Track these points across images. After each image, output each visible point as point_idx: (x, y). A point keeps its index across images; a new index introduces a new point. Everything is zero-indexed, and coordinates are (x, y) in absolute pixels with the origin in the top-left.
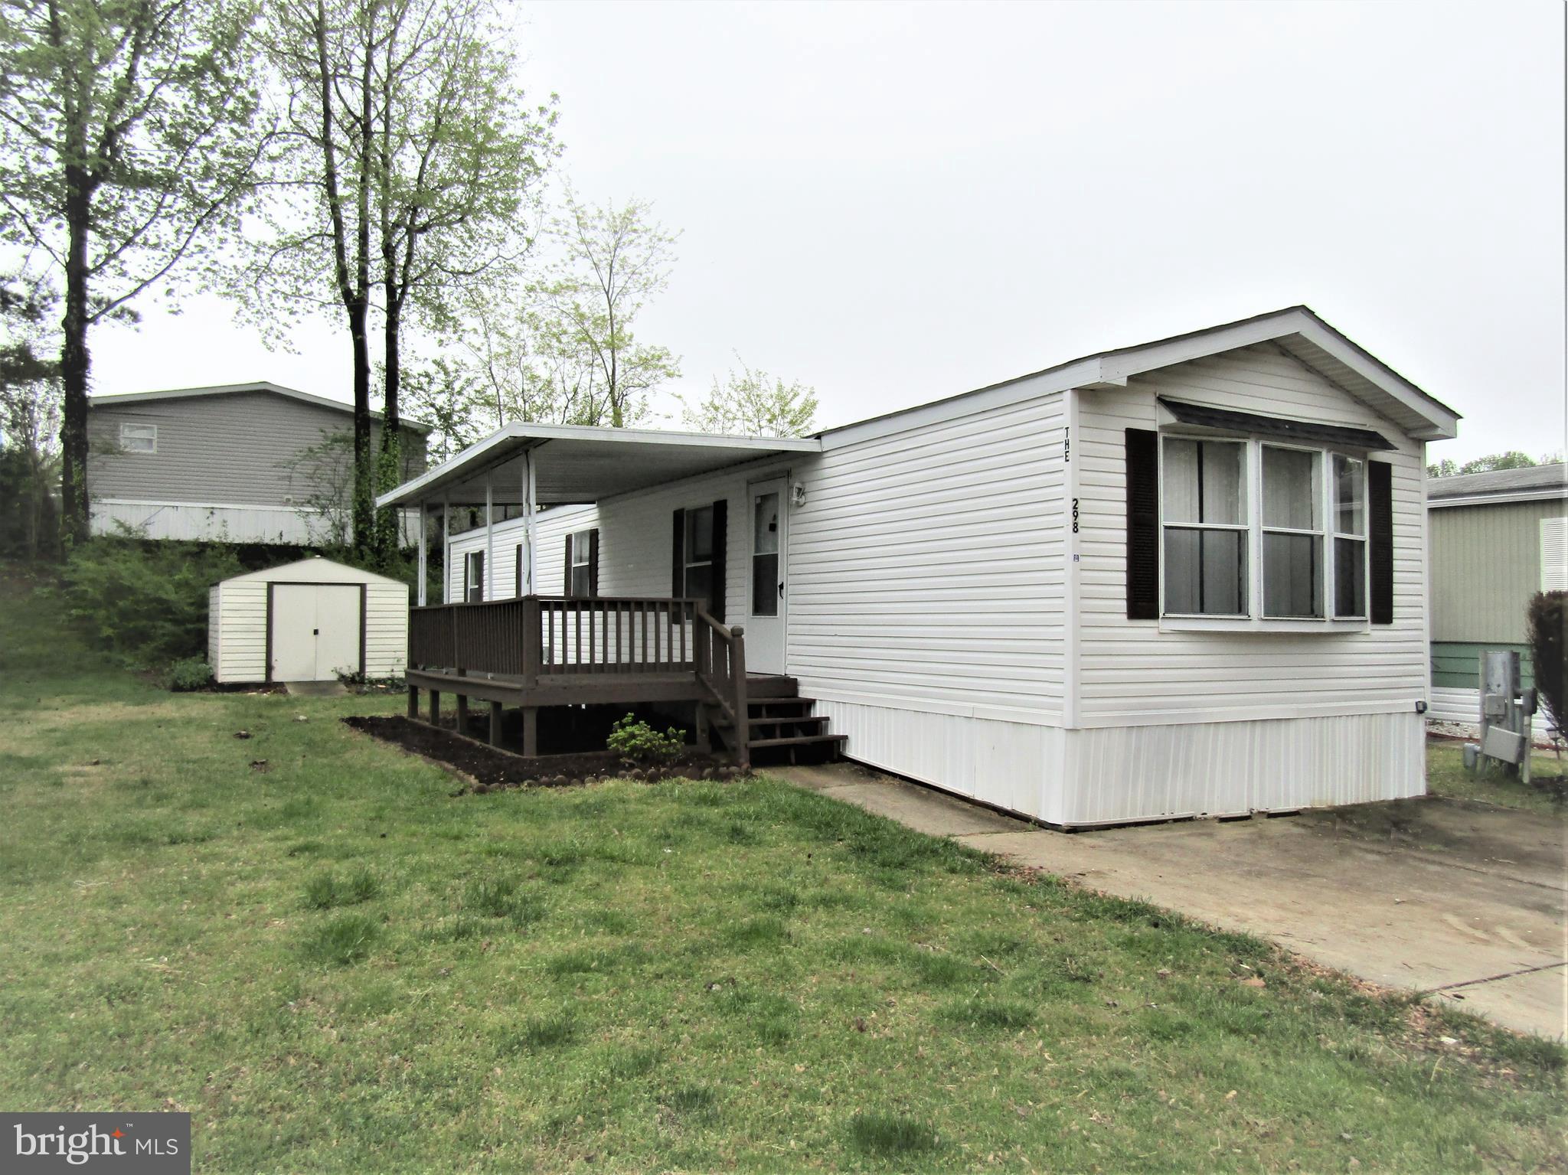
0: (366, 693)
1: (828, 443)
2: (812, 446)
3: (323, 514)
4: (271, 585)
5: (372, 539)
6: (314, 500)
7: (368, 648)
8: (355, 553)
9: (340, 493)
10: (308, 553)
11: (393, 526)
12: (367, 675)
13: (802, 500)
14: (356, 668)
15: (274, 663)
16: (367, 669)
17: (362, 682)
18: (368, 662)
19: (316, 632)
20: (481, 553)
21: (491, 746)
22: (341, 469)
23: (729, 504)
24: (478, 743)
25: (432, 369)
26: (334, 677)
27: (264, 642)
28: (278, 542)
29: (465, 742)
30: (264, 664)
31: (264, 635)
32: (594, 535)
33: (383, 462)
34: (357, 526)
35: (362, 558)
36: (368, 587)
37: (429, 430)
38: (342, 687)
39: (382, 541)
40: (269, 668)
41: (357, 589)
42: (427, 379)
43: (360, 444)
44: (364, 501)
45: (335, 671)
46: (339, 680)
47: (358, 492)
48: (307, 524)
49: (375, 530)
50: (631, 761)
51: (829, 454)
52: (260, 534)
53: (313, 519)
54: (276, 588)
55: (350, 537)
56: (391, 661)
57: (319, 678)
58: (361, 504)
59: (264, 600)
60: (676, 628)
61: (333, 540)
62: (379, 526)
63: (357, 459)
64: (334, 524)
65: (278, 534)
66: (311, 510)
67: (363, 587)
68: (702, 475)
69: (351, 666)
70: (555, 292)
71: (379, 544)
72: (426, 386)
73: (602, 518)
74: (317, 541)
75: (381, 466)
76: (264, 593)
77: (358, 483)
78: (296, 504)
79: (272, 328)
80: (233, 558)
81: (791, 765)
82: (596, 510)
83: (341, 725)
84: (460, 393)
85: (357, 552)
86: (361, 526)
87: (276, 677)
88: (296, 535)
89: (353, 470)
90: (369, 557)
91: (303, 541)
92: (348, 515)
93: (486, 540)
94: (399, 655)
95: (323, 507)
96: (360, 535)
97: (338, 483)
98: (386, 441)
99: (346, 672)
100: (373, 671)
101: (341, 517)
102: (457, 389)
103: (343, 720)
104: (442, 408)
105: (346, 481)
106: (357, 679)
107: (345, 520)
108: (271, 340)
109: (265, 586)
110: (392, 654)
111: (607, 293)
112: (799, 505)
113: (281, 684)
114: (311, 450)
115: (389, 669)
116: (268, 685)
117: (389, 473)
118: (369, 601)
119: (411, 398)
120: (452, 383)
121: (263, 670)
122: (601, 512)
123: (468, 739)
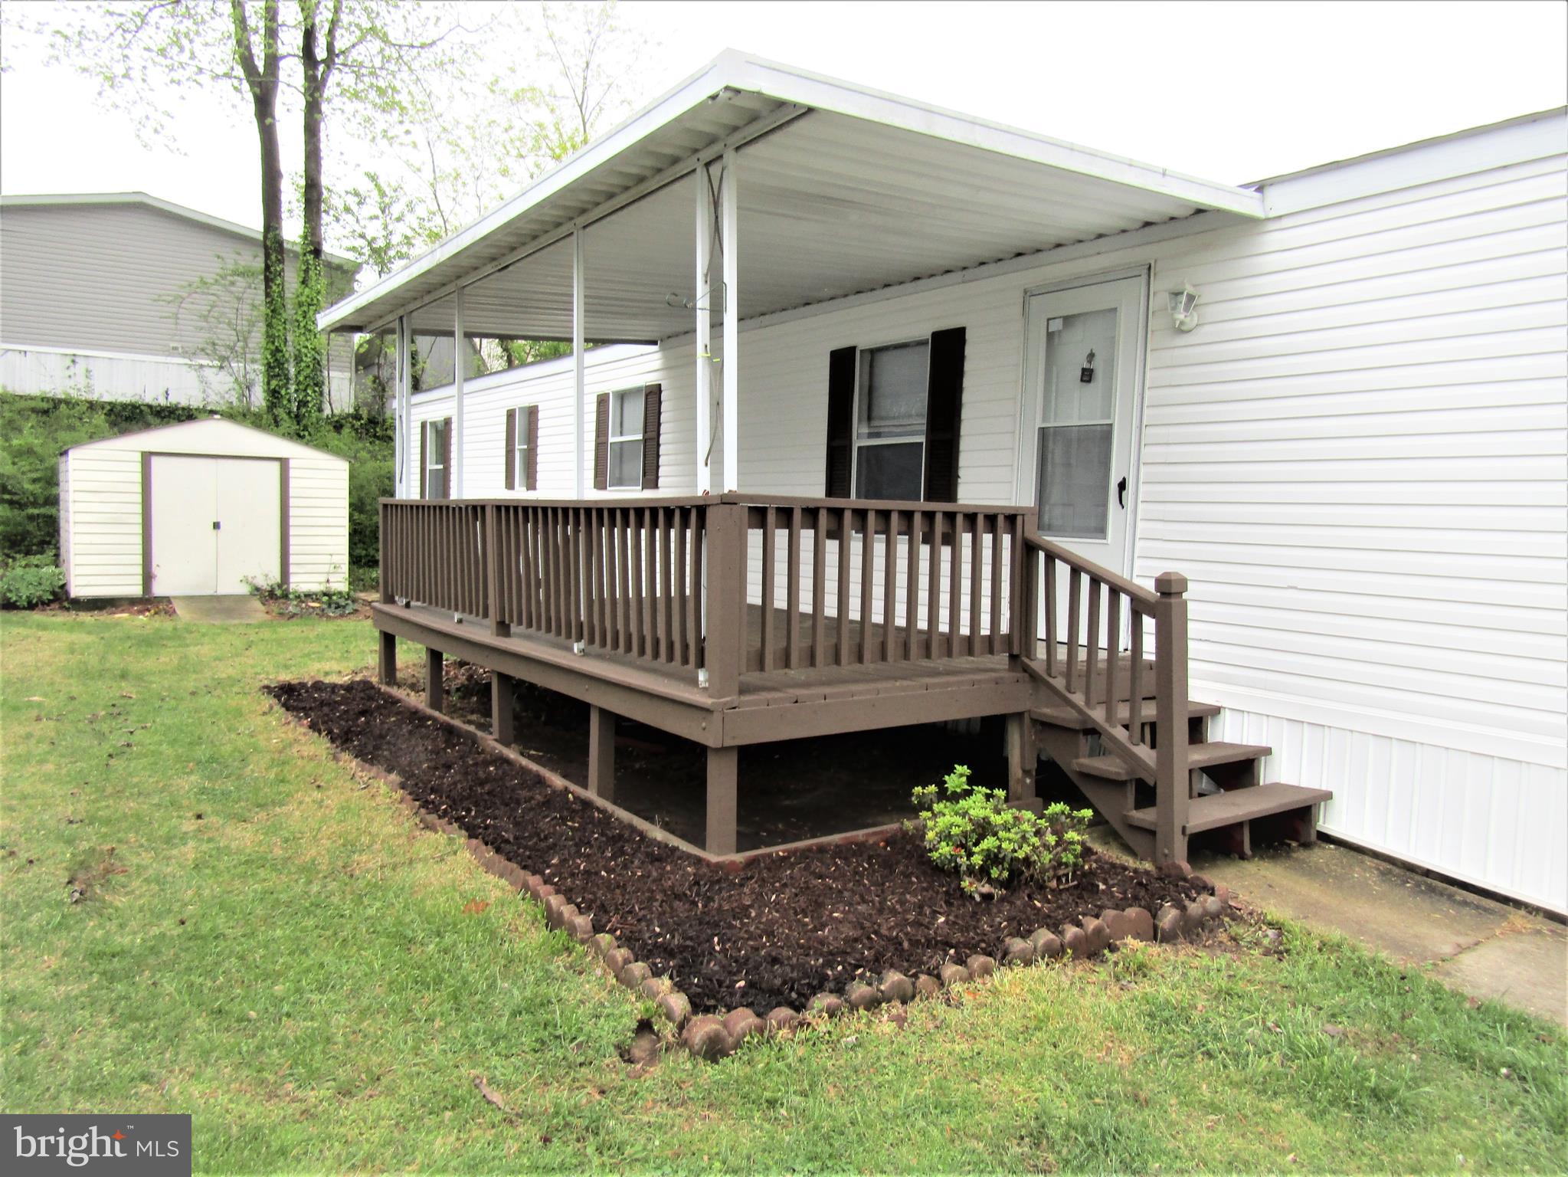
0: (293, 616)
1: (1278, 201)
2: (1247, 205)
3: (221, 367)
4: (147, 457)
5: (289, 401)
6: (210, 348)
7: (292, 549)
8: (267, 418)
9: (245, 340)
10: (203, 415)
11: (316, 385)
12: (292, 587)
13: (1191, 319)
14: (276, 577)
15: (155, 570)
16: (293, 579)
17: (285, 596)
18: (292, 569)
19: (216, 526)
20: (447, 422)
21: (591, 794)
22: (246, 309)
23: (968, 336)
24: (558, 781)
25: (365, 186)
26: (245, 590)
27: (139, 539)
28: (163, 402)
29: (524, 771)
30: (139, 570)
31: (139, 529)
32: (653, 395)
33: (303, 299)
34: (268, 383)
35: (277, 423)
36: (292, 464)
37: (357, 268)
38: (257, 604)
39: (303, 404)
40: (148, 578)
41: (276, 466)
42: (357, 200)
43: (270, 276)
44: (278, 350)
45: (245, 580)
46: (252, 595)
47: (270, 338)
48: (203, 381)
49: (293, 388)
50: (986, 889)
51: (1285, 223)
52: (139, 391)
53: (209, 373)
54: (156, 462)
55: (259, 398)
56: (326, 568)
57: (221, 591)
58: (273, 354)
59: (138, 477)
60: (832, 547)
61: (235, 403)
62: (298, 383)
63: (267, 295)
64: (236, 379)
65: (162, 391)
66: (205, 362)
67: (284, 462)
68: (909, 287)
69: (268, 573)
70: (517, 98)
71: (298, 408)
72: (354, 207)
73: (667, 368)
74: (214, 401)
75: (300, 305)
76: (138, 467)
77: (269, 325)
78: (185, 354)
79: (147, 118)
80: (100, 419)
81: (1243, 857)
82: (658, 356)
83: (269, 701)
84: (399, 220)
85: (270, 417)
86: (274, 383)
87: (159, 589)
88: (185, 395)
89: (263, 308)
90: (287, 424)
91: (196, 403)
92: (257, 373)
93: (454, 403)
94: (336, 559)
95: (223, 359)
96: (274, 395)
97: (243, 326)
98: (306, 271)
99: (263, 583)
100: (302, 582)
101: (246, 373)
102: (396, 215)
103: (268, 689)
104: (374, 239)
105: (252, 324)
106: (278, 592)
107: (252, 376)
108: (147, 133)
109: (139, 457)
110: (327, 559)
111: (581, 107)
112: (1180, 330)
113: (167, 600)
114: (203, 282)
115: (323, 578)
116: (147, 602)
117: (311, 313)
118: (293, 483)
119: (334, 224)
120: (389, 205)
121: (139, 580)
122: (665, 358)
123: (534, 767)
